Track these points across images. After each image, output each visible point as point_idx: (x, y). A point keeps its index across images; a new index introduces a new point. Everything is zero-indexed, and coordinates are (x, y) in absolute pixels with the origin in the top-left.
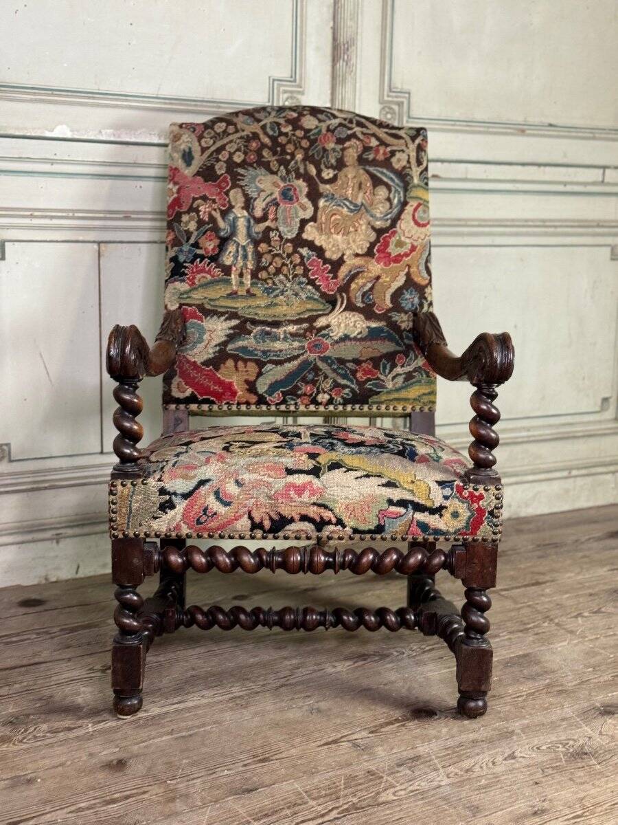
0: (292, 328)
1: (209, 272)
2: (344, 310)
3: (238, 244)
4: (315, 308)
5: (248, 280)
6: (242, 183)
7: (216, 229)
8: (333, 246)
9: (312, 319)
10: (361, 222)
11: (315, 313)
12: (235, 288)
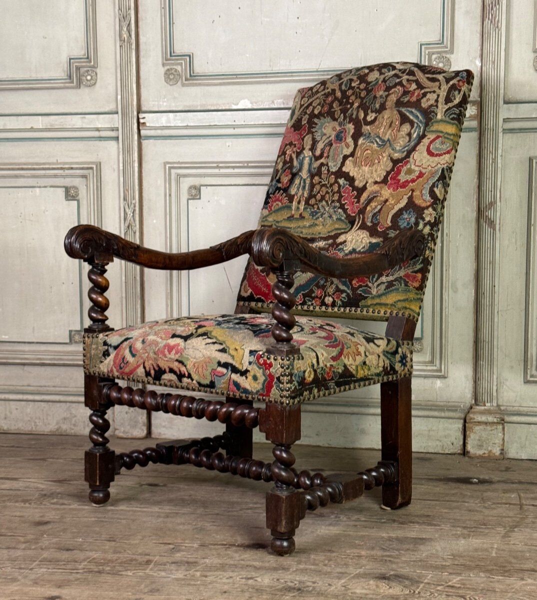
0: (322, 244)
1: (280, 201)
2: (358, 229)
3: (302, 178)
4: (340, 227)
5: (302, 207)
6: (314, 130)
7: (291, 167)
8: (361, 176)
9: (337, 236)
10: (384, 155)
11: (339, 232)
12: (293, 212)
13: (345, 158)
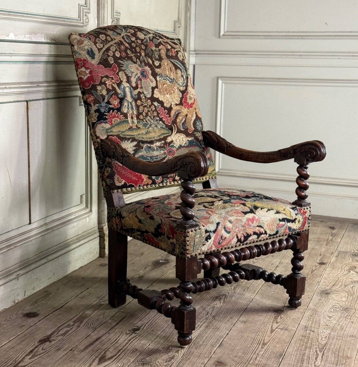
0: (158, 144)
1: (118, 117)
2: (177, 133)
3: (128, 101)
4: (165, 132)
5: (135, 121)
6: (123, 68)
7: (116, 94)
8: (167, 100)
9: (165, 138)
10: (175, 88)
11: (166, 135)
12: (131, 125)
13: (153, 89)
